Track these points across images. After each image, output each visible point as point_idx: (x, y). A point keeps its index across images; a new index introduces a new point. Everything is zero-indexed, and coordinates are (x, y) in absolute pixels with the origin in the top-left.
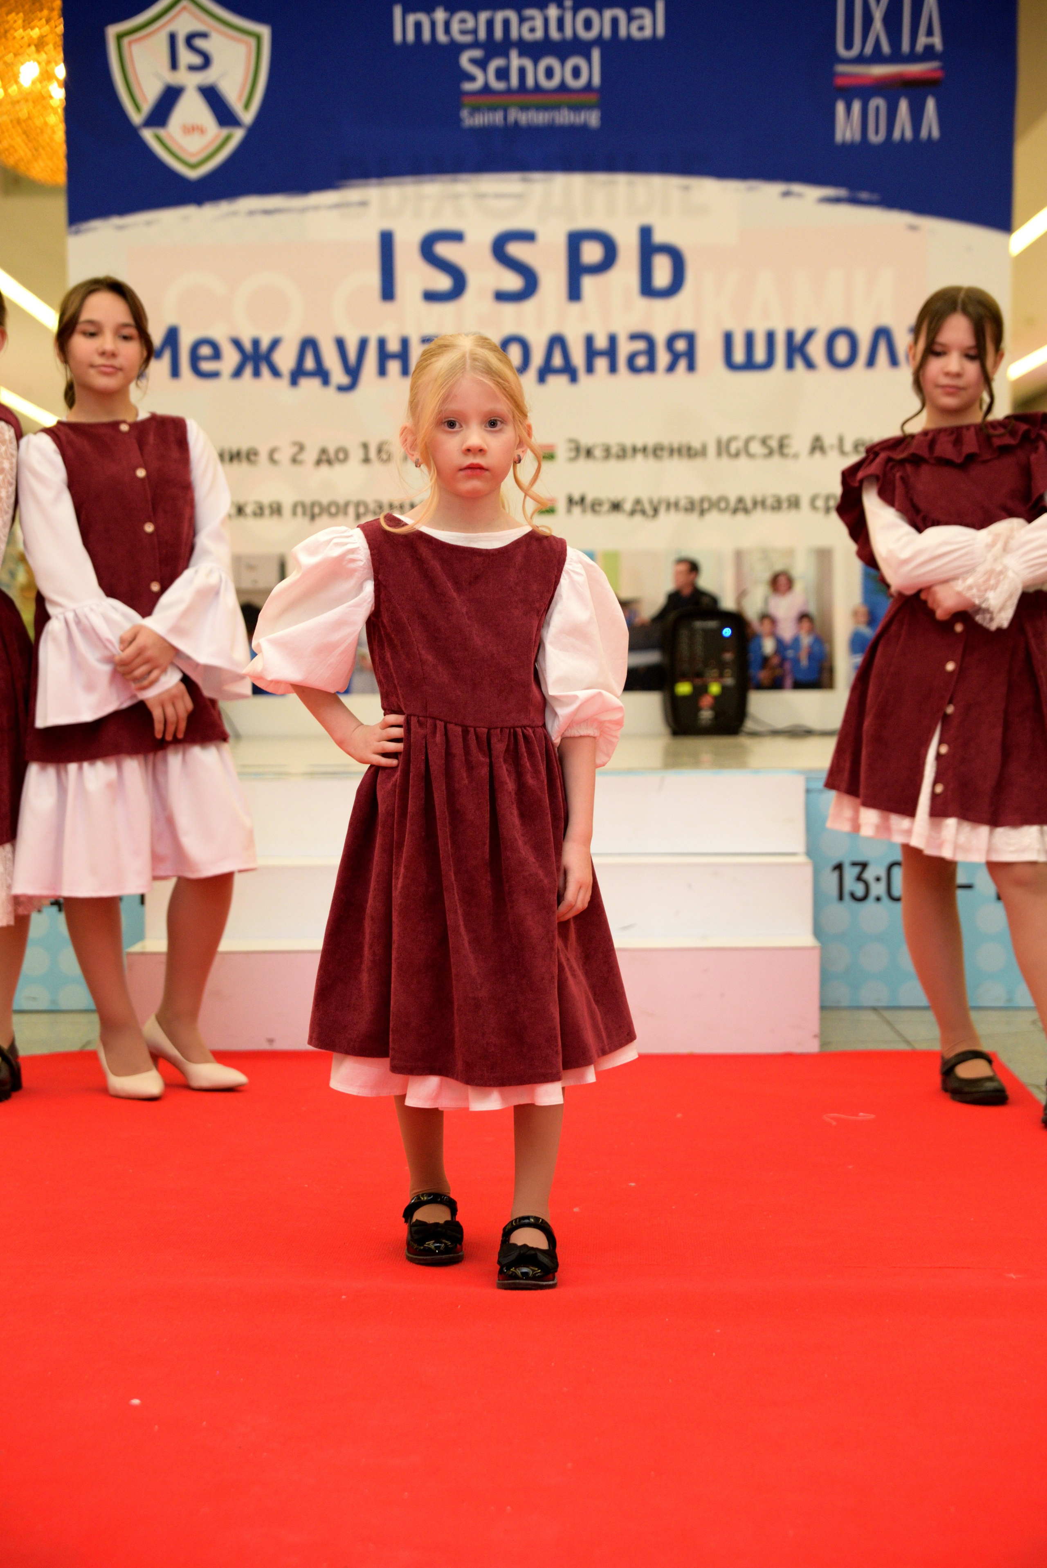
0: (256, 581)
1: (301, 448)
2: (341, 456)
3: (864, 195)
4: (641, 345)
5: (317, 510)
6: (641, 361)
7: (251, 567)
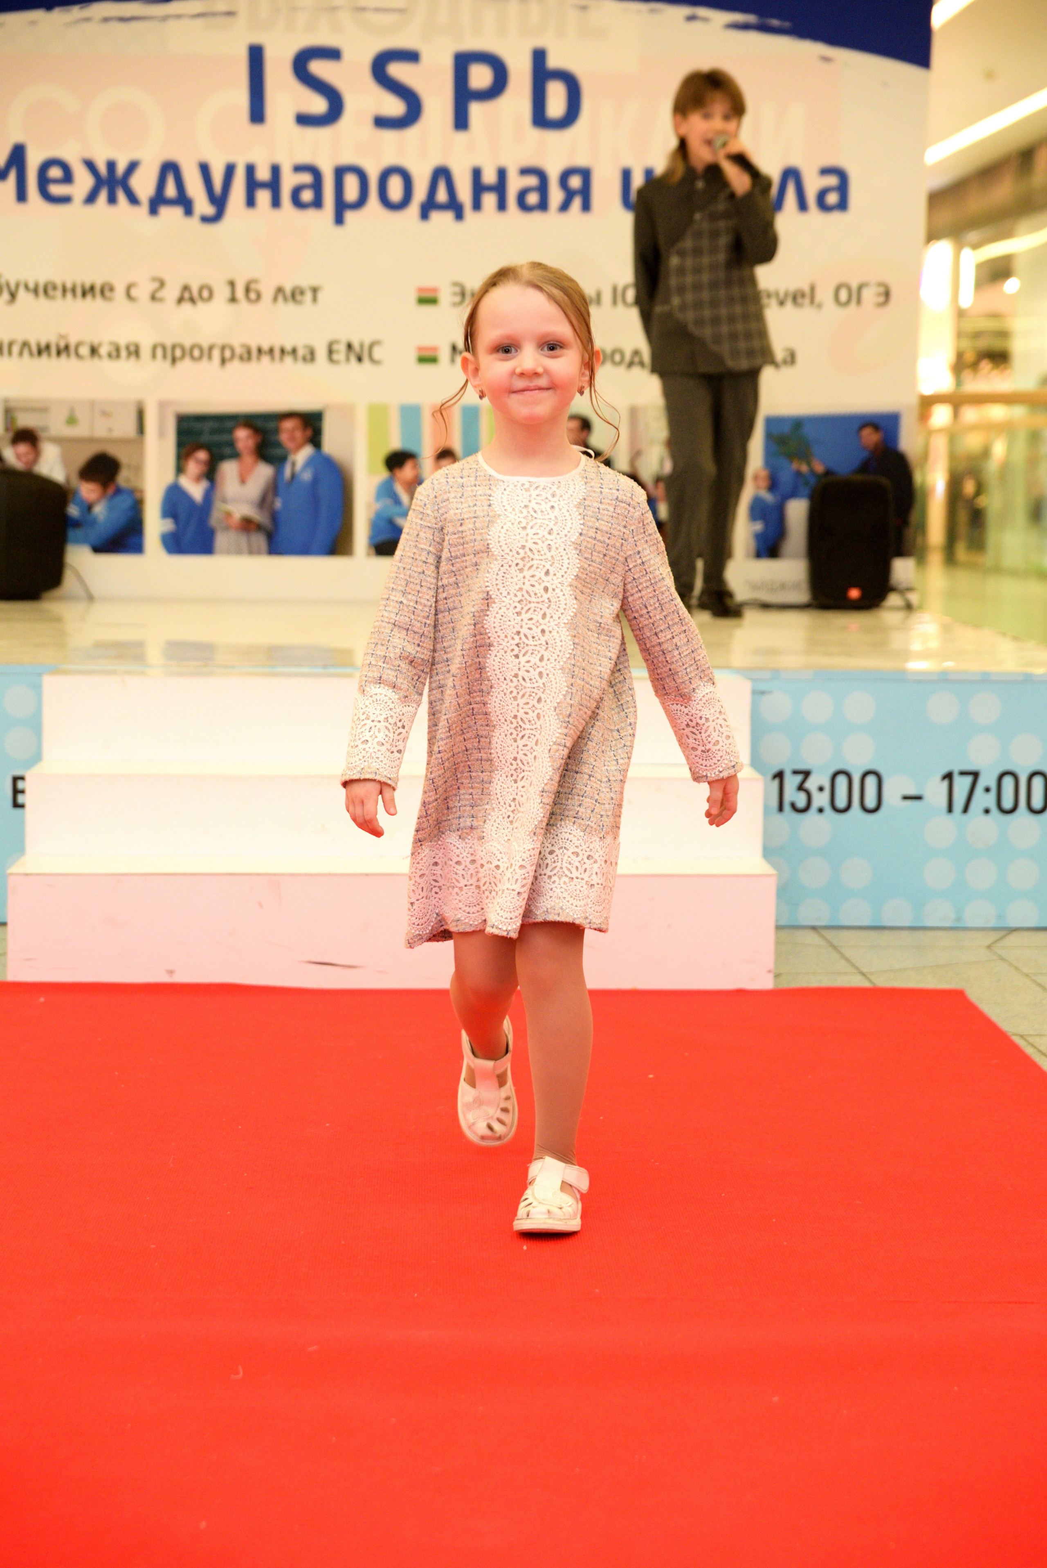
0: (110, 430)
1: (162, 284)
2: (205, 294)
3: (775, 22)
4: (532, 181)
5: (178, 353)
6: (533, 199)
7: (106, 414)
